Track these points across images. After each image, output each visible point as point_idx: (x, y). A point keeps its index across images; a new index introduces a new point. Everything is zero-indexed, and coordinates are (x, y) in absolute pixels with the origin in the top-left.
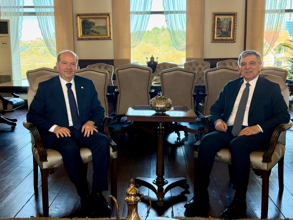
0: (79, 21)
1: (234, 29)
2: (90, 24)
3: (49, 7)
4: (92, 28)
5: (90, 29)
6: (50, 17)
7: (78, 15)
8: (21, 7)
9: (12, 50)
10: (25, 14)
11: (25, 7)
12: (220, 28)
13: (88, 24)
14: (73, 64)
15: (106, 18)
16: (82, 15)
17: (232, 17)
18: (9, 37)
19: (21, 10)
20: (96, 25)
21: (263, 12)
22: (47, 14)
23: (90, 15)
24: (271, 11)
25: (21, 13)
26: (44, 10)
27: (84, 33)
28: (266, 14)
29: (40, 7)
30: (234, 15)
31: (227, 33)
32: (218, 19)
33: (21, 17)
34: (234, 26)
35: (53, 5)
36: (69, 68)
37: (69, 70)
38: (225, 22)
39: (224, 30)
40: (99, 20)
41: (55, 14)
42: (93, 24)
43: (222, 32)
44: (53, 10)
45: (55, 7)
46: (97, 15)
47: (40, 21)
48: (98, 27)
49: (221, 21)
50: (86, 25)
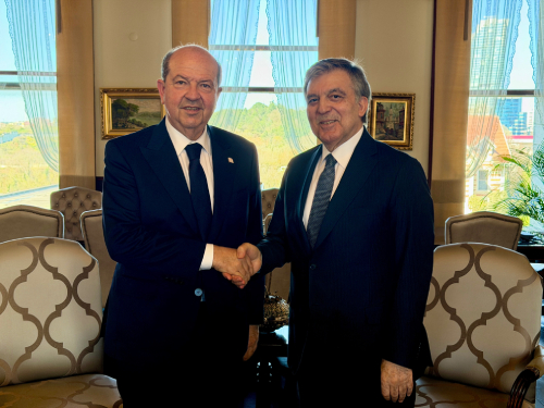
0: (107, 102)
1: (409, 125)
2: (128, 108)
3: (47, 74)
4: (132, 116)
5: (127, 117)
6: (49, 92)
7: (105, 91)
12: (382, 122)
13: (124, 108)
14: (205, 86)
16: (113, 91)
17: (406, 103)
20: (141, 110)
21: (464, 93)
22: (43, 86)
23: (128, 90)
24: (480, 93)
26: (36, 79)
27: (115, 126)
28: (470, 98)
29: (28, 73)
30: (409, 98)
31: (397, 132)
32: (379, 105)
34: (410, 119)
35: (55, 70)
36: (193, 97)
37: (193, 101)
38: (392, 111)
39: (390, 126)
40: (147, 101)
41: (58, 85)
42: (135, 108)
43: (387, 129)
44: (55, 79)
45: (58, 75)
46: (143, 91)
47: (28, 100)
48: (145, 115)
49: (385, 108)
50: (120, 110)
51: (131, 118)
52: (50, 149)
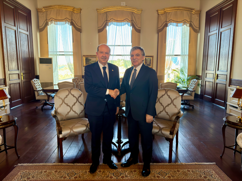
0: (84, 58)
1: (152, 63)
2: (89, 60)
3: (71, 52)
4: (90, 61)
5: (89, 62)
6: (71, 56)
7: (84, 56)
8: (58, 52)
9: (53, 71)
10: (60, 55)
11: (60, 52)
13: (88, 60)
14: (107, 54)
15: (96, 57)
16: (85, 56)
17: (151, 58)
18: (52, 65)
19: (58, 53)
21: (165, 56)
22: (70, 55)
23: (89, 56)
24: (168, 55)
25: (58, 54)
26: (68, 53)
28: (166, 57)
29: (66, 52)
30: (152, 57)
32: (145, 58)
33: (58, 56)
34: (152, 62)
36: (104, 56)
37: (104, 57)
38: (148, 60)
39: (148, 63)
40: (93, 58)
41: (73, 55)
42: (91, 60)
43: (147, 64)
44: (72, 53)
46: (92, 56)
47: (66, 58)
49: (147, 59)
50: (87, 60)
51: (90, 62)
52: (72, 69)
